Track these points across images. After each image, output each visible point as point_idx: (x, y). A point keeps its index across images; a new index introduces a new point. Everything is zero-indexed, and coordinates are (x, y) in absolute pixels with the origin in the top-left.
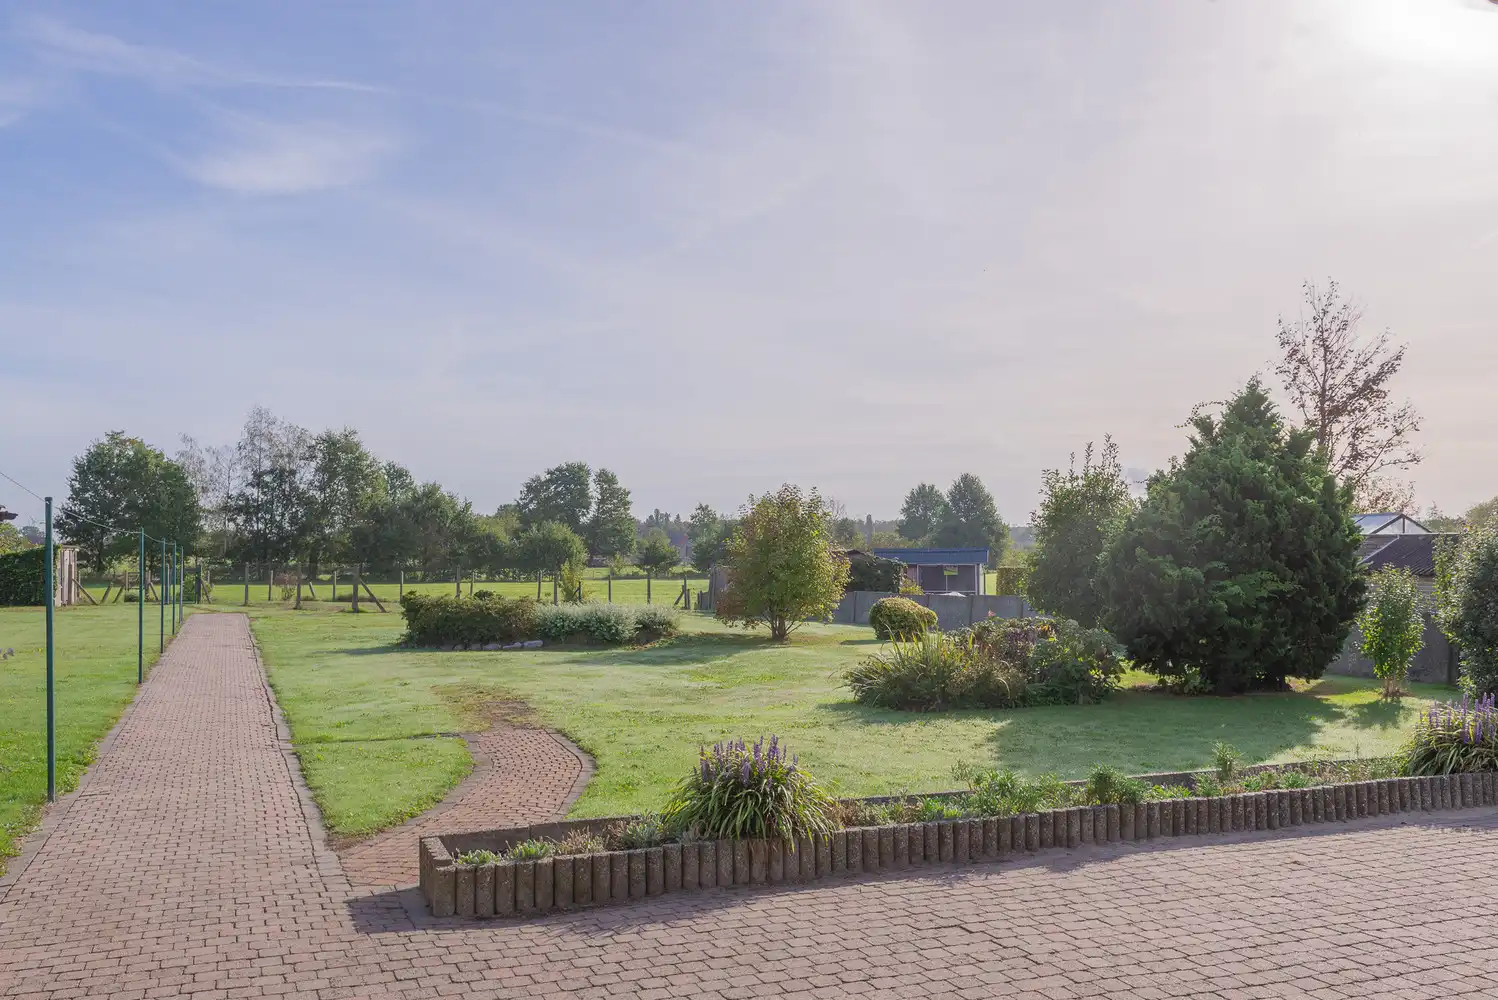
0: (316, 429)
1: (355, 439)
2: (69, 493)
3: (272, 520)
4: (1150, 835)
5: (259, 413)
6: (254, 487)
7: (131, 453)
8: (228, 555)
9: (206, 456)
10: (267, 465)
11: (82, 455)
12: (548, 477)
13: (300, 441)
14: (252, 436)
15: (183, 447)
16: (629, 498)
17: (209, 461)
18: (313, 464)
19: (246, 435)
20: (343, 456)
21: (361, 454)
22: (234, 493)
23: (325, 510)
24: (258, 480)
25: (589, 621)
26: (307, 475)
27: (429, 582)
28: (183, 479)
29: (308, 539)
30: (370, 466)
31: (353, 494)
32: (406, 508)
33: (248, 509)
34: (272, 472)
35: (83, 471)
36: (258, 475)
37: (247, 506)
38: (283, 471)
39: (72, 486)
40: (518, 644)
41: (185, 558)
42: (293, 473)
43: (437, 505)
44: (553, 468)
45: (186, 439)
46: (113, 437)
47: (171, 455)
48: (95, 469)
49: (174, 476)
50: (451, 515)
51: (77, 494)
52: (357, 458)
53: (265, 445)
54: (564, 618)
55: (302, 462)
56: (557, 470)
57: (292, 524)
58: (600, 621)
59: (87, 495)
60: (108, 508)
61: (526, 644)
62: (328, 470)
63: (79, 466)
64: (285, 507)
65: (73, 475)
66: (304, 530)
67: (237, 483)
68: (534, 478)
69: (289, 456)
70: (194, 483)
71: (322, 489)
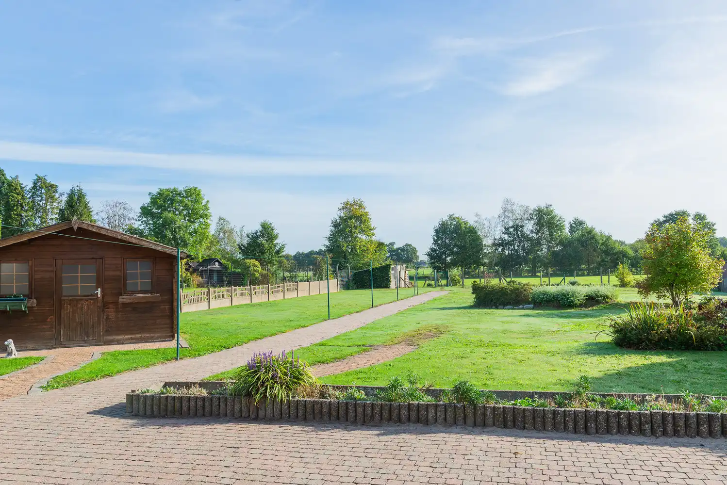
0: (533, 206)
1: (551, 208)
2: (432, 241)
3: (514, 249)
4: (484, 425)
5: (507, 201)
6: (505, 234)
7: (455, 223)
8: (496, 265)
9: (485, 222)
10: (511, 224)
11: (437, 225)
12: (665, 219)
13: (526, 211)
14: (504, 211)
15: (476, 219)
16: (715, 227)
17: (487, 223)
18: (532, 222)
19: (502, 211)
20: (545, 217)
21: (554, 215)
22: (497, 237)
23: (539, 243)
24: (507, 231)
25: (558, 295)
26: (529, 227)
27: (591, 276)
28: (476, 233)
29: (530, 256)
30: (558, 221)
31: (551, 234)
32: (578, 240)
33: (503, 244)
34: (513, 227)
35: (437, 231)
36: (507, 229)
37: (503, 243)
38: (517, 225)
39: (434, 239)
40: (521, 306)
41: (479, 267)
42: (522, 226)
43: (593, 237)
44: (667, 214)
45: (477, 215)
46: (450, 216)
47: (471, 223)
48: (442, 231)
49: (472, 231)
50: (601, 242)
51: (435, 241)
52: (552, 217)
53: (510, 215)
54: (545, 293)
55: (527, 222)
56: (669, 215)
57: (523, 250)
58: (564, 295)
59: (439, 242)
60: (447, 247)
61: (525, 306)
62: (540, 224)
63: (436, 230)
64: (520, 242)
65: (434, 234)
66: (528, 252)
67: (498, 233)
68: (656, 220)
69: (521, 219)
70: (481, 234)
71: (537, 233)
